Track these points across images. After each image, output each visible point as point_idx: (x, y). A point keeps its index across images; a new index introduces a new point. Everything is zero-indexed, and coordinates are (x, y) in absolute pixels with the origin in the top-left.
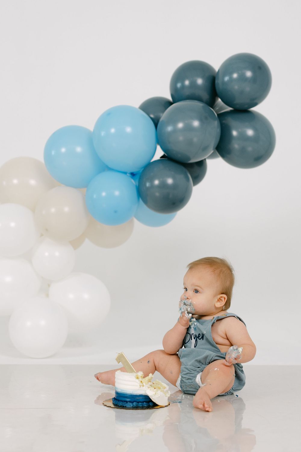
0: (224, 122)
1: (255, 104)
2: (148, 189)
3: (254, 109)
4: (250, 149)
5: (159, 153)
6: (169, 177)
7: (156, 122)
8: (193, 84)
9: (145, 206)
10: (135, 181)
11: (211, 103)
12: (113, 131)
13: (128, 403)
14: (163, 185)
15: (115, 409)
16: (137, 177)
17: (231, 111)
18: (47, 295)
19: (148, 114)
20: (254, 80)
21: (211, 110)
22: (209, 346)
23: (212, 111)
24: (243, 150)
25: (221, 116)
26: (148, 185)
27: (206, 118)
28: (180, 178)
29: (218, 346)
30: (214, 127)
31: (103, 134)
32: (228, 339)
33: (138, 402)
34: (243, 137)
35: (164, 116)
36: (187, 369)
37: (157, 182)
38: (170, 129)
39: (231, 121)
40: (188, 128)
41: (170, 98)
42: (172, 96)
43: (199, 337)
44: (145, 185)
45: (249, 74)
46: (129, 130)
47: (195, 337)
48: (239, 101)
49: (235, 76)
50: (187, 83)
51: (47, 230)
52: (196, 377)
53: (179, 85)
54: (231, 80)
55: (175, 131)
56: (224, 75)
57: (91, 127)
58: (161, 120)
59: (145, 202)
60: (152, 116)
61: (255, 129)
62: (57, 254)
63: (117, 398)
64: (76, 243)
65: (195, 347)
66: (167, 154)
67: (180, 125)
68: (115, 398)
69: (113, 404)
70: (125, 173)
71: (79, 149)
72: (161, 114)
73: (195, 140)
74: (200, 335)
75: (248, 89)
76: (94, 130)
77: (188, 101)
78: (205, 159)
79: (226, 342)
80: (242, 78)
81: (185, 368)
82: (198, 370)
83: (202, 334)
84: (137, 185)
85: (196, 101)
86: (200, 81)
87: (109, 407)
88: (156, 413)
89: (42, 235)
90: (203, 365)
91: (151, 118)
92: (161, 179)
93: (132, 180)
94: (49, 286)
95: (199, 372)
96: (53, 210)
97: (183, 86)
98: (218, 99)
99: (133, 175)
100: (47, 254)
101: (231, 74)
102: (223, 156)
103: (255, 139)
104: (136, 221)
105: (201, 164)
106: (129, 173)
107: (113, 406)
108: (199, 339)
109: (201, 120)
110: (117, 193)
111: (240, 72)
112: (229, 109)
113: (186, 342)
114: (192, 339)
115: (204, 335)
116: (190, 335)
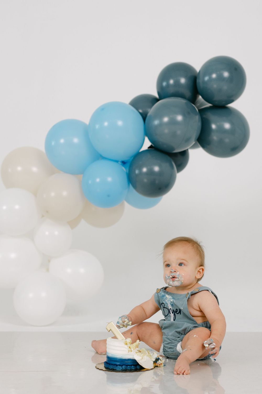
0: (204, 116)
1: (232, 101)
2: (137, 175)
3: (231, 105)
4: (227, 140)
5: (147, 144)
6: (155, 165)
7: (144, 116)
8: (177, 83)
9: (134, 191)
10: (125, 168)
11: (193, 100)
12: (106, 124)
13: (118, 366)
14: (151, 172)
15: (106, 371)
16: (128, 165)
17: (210, 107)
18: (48, 270)
19: (137, 109)
20: (231, 79)
22: (186, 320)
23: (194, 107)
24: (221, 141)
25: (202, 112)
26: (137, 172)
27: (189, 113)
28: (166, 166)
29: (194, 318)
30: (196, 121)
31: (97, 127)
32: (202, 311)
33: (127, 366)
34: (221, 130)
35: (151, 111)
36: (168, 339)
37: (145, 170)
38: (156, 122)
39: (211, 116)
40: (173, 122)
41: (156, 95)
42: (159, 93)
43: (176, 312)
44: (135, 172)
45: (226, 74)
46: (120, 123)
48: (218, 98)
49: (214, 76)
50: (172, 82)
51: (47, 212)
52: (177, 346)
53: (164, 84)
54: (211, 79)
55: (161, 124)
56: (205, 75)
57: (87, 121)
58: (149, 115)
59: (135, 187)
60: (141, 111)
61: (232, 123)
62: (56, 233)
63: (108, 362)
64: (73, 224)
65: (174, 320)
66: (154, 144)
67: (166, 119)
68: (107, 362)
69: (105, 367)
70: (117, 161)
71: (76, 140)
72: (149, 110)
73: (179, 132)
74: (177, 310)
75: (225, 87)
76: (89, 124)
77: (172, 98)
78: (188, 149)
80: (220, 78)
81: (166, 338)
82: (178, 340)
83: (179, 309)
84: (128, 172)
85: (180, 98)
86: (183, 81)
87: (101, 370)
88: (143, 375)
89: (43, 216)
90: (182, 336)
91: (140, 113)
92: (149, 167)
93: (123, 168)
94: (49, 261)
95: (179, 342)
96: (53, 194)
97: (168, 85)
98: (199, 96)
99: (124, 163)
100: (47, 233)
101: (210, 74)
102: (203, 147)
103: (231, 132)
104: (126, 204)
105: (184, 154)
106: (120, 162)
107: (104, 369)
109: (184, 115)
110: (110, 179)
111: (218, 73)
112: (209, 105)
113: (166, 315)
114: (170, 314)
115: (181, 310)
116: (168, 309)
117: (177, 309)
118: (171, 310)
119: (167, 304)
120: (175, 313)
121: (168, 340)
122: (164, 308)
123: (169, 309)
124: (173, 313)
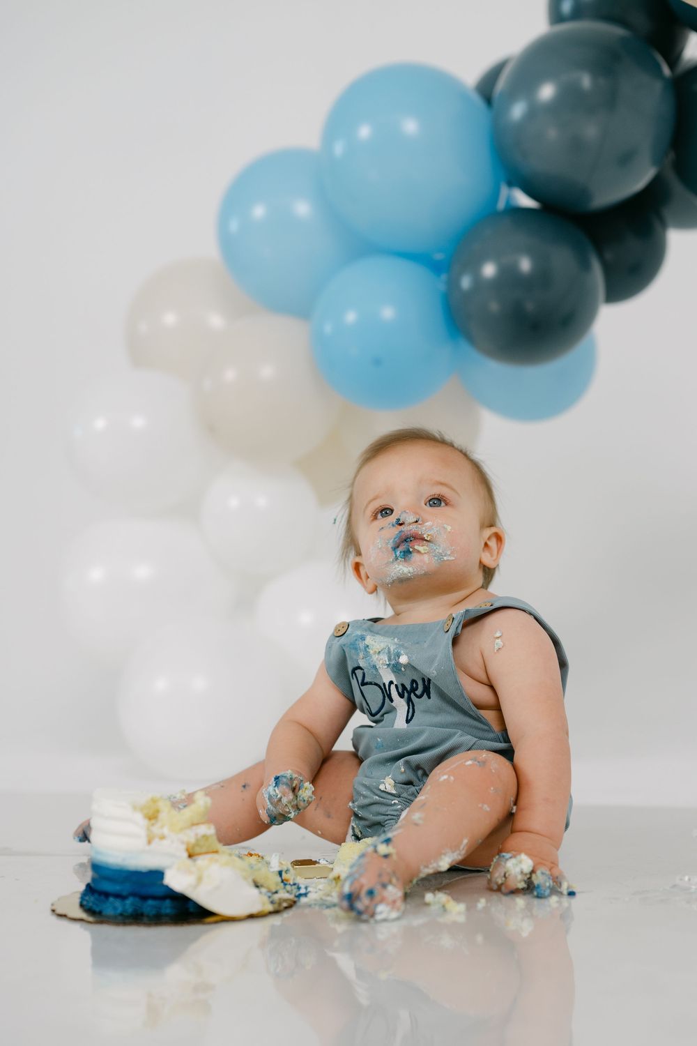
13: (111, 899)
22: (456, 717)
32: (491, 686)
33: (144, 898)
47: (404, 693)
52: (399, 816)
65: (408, 721)
68: (92, 885)
69: (82, 905)
74: (417, 684)
83: (423, 680)
107: (81, 914)
108: (415, 695)
113: (373, 712)
114: (392, 700)
115: (429, 680)
116: (380, 687)
117: (413, 681)
118: (393, 687)
119: (374, 667)
120: (410, 694)
122: (364, 684)
123: (384, 684)
124: (401, 696)
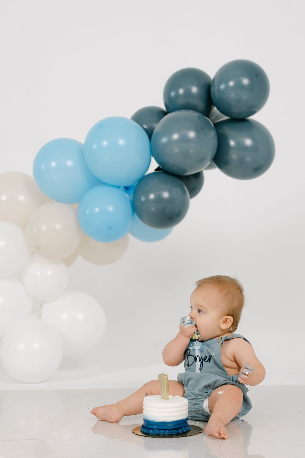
0: (221, 131)
1: (253, 113)
2: (143, 203)
3: (252, 118)
4: (248, 159)
5: (154, 165)
6: (164, 190)
7: (150, 133)
8: (188, 93)
9: (140, 221)
10: (129, 196)
11: (207, 112)
12: (105, 143)
14: (159, 199)
16: (132, 191)
17: (228, 120)
18: (40, 316)
19: (141, 125)
20: (251, 87)
21: (206, 119)
23: (208, 120)
24: (242, 160)
25: (218, 126)
26: (143, 199)
27: (202, 129)
28: (177, 191)
29: (225, 368)
30: (211, 137)
31: (94, 147)
32: (236, 362)
34: (241, 147)
35: (158, 127)
37: (152, 196)
38: (164, 140)
39: (228, 131)
40: (184, 139)
41: (164, 108)
42: (166, 105)
43: (205, 359)
44: (140, 199)
45: (246, 81)
46: (121, 142)
47: (201, 360)
48: (236, 110)
49: (231, 83)
50: (181, 91)
51: (38, 248)
53: (173, 94)
54: (227, 87)
55: (170, 142)
56: (220, 83)
57: (82, 139)
58: (155, 131)
59: (141, 217)
60: (145, 127)
61: (254, 139)
62: (49, 273)
64: (68, 261)
66: (161, 166)
67: (176, 136)
70: (118, 187)
71: (70, 163)
72: (155, 125)
73: (191, 151)
74: (207, 358)
75: (245, 97)
76: (85, 143)
77: (183, 110)
78: (202, 171)
79: (235, 365)
80: (239, 86)
81: (191, 393)
82: (205, 395)
84: (132, 200)
85: (191, 111)
86: (195, 90)
89: (33, 254)
90: (210, 390)
91: (145, 129)
92: (157, 193)
93: (127, 195)
94: (41, 306)
95: (206, 397)
96: (44, 228)
97: (177, 95)
98: (213, 108)
99: (127, 188)
100: (38, 273)
101: (227, 82)
102: (220, 167)
103: (254, 149)
104: (131, 237)
105: (198, 176)
106: (122, 187)
108: (205, 361)
109: (197, 131)
110: (111, 208)
111: (236, 80)
112: (226, 118)
113: (189, 365)
115: (211, 357)
116: (194, 357)
120: (203, 360)
121: (192, 395)
